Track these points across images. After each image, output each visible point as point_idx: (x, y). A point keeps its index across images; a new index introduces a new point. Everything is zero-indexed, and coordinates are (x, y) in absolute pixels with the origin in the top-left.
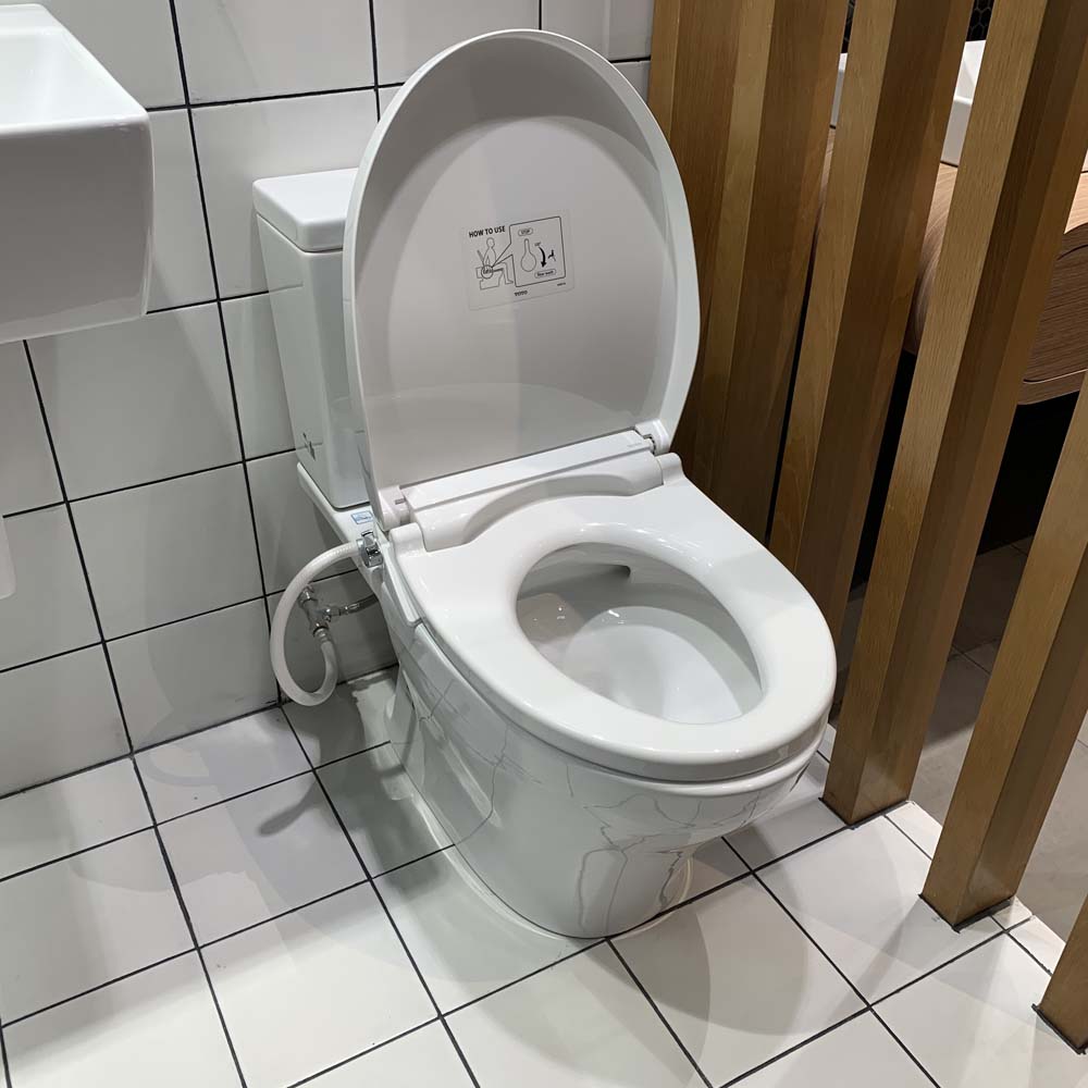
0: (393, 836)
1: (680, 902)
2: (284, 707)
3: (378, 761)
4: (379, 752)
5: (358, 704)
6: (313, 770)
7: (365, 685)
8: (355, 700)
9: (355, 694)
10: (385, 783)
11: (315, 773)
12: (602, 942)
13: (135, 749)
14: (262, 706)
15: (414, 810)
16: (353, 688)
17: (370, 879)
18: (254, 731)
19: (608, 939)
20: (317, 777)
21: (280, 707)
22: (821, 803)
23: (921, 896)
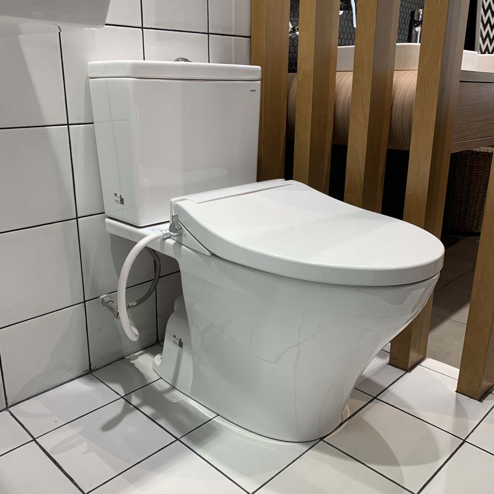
0: (182, 417)
1: (349, 416)
2: (93, 373)
3: (158, 387)
4: (157, 383)
5: (136, 366)
6: (122, 397)
7: (137, 357)
8: (133, 364)
9: (132, 362)
10: (167, 396)
11: (124, 398)
12: (320, 441)
13: (9, 405)
14: (81, 374)
15: (189, 404)
16: (129, 360)
17: (177, 439)
18: (80, 386)
19: (322, 439)
20: (126, 400)
21: (91, 374)
22: (389, 366)
23: (457, 391)
